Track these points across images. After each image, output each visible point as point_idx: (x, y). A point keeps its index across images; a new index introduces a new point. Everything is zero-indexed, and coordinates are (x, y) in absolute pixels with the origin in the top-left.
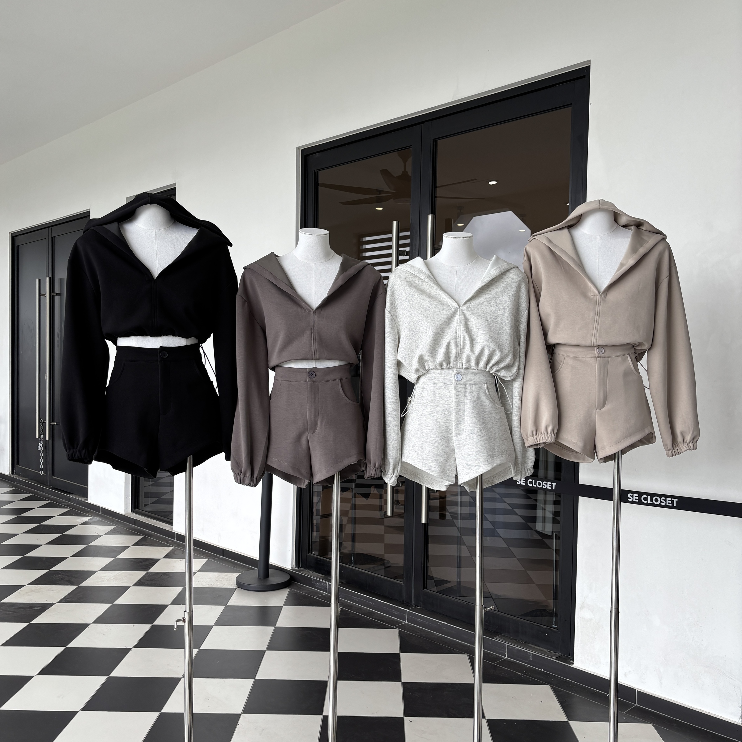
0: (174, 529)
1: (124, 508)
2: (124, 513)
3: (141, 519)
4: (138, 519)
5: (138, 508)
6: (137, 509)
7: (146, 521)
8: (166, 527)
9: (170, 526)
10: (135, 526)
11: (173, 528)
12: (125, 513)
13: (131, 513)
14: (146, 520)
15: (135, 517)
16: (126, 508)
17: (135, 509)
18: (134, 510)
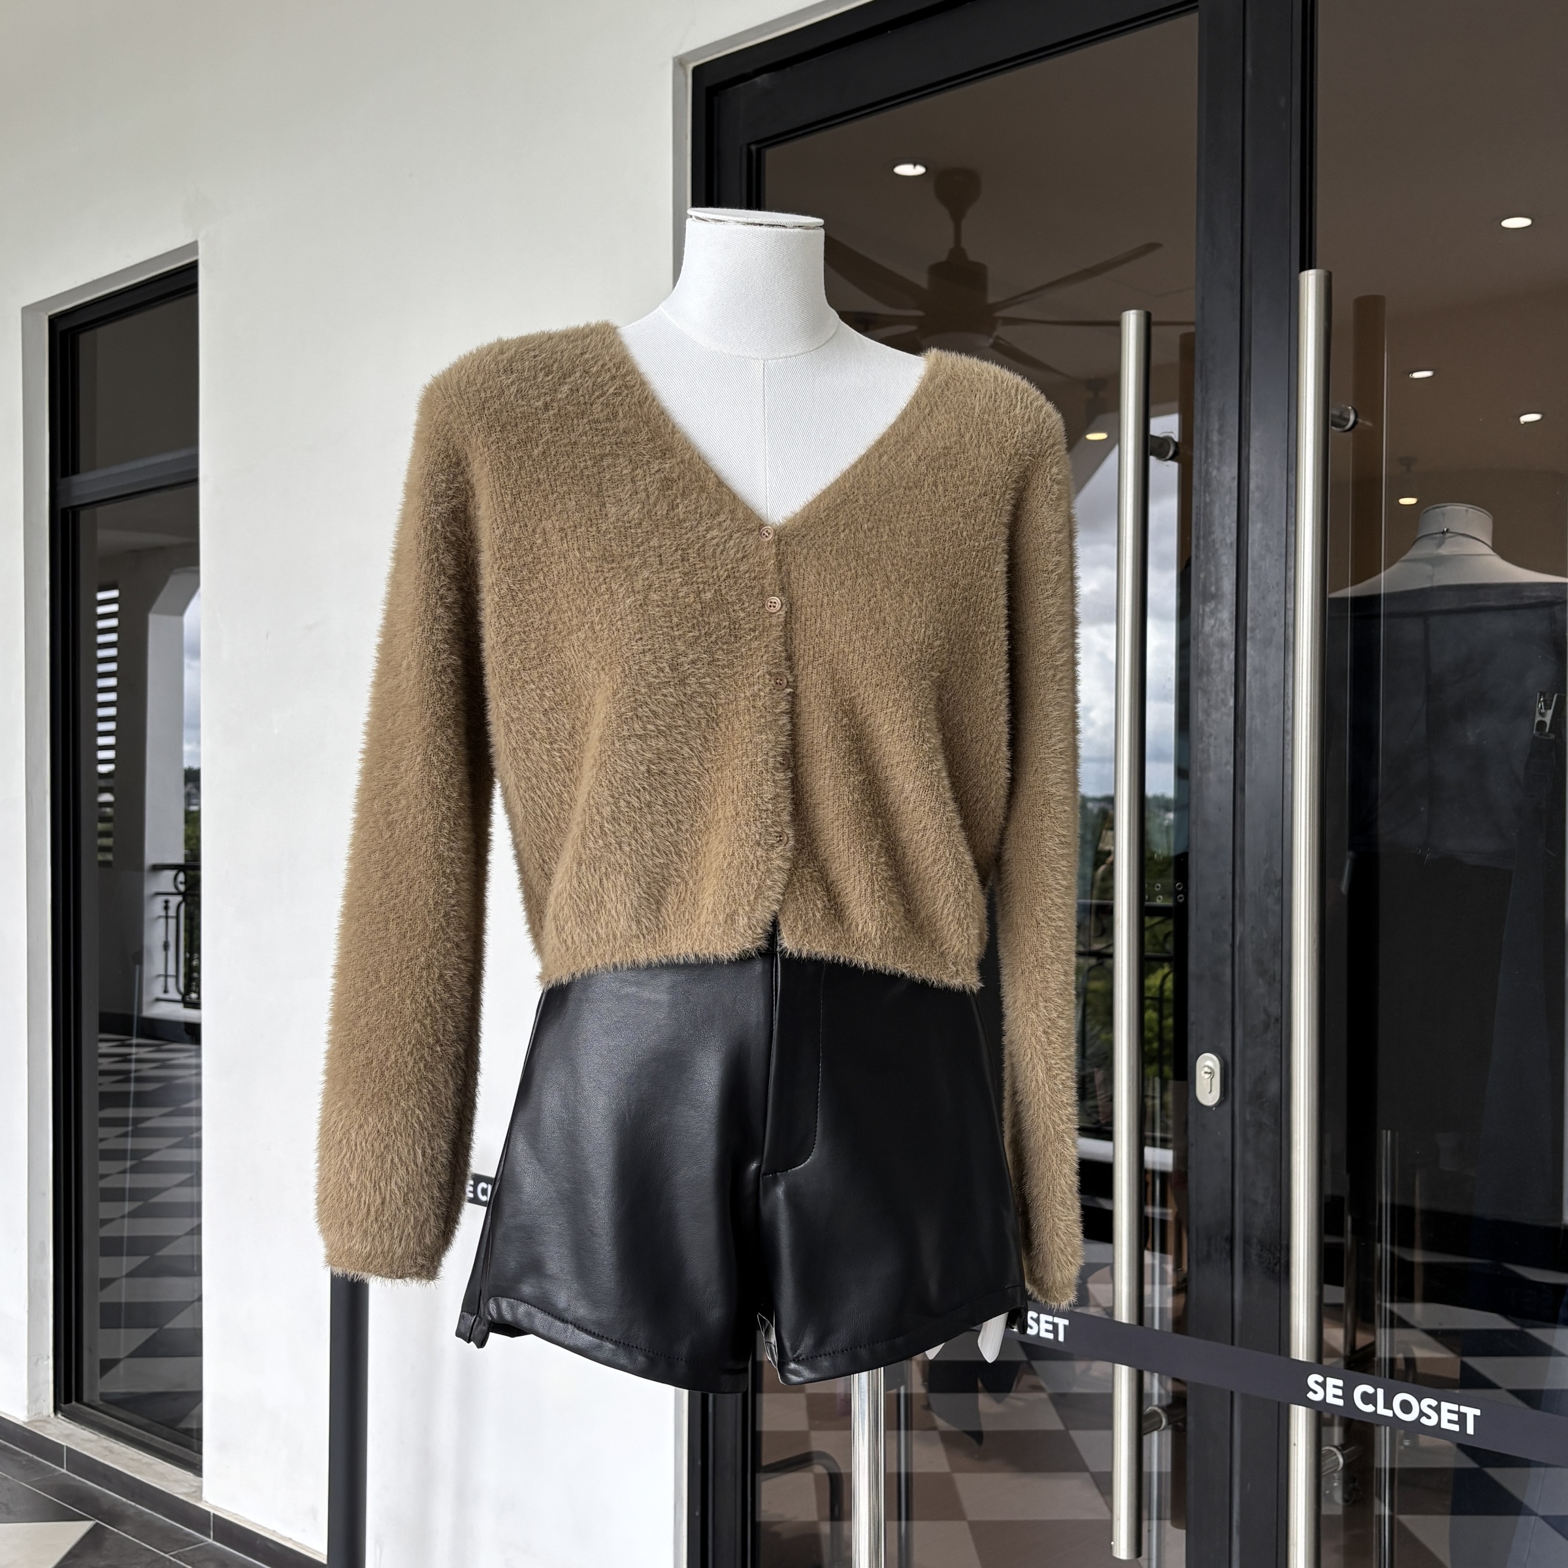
0: (206, 1495)
1: (26, 1403)
2: (26, 1420)
3: (88, 1445)
4: (77, 1445)
5: (79, 1399)
6: (74, 1403)
7: (104, 1457)
8: (176, 1481)
9: (189, 1476)
10: (64, 1471)
11: (200, 1488)
12: (29, 1417)
13: (52, 1415)
14: (106, 1448)
15: (67, 1436)
16: (33, 1398)
17: (68, 1400)
18: (62, 1405)
